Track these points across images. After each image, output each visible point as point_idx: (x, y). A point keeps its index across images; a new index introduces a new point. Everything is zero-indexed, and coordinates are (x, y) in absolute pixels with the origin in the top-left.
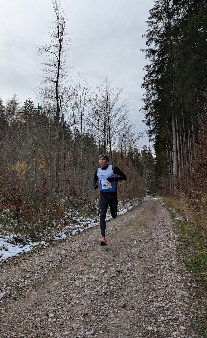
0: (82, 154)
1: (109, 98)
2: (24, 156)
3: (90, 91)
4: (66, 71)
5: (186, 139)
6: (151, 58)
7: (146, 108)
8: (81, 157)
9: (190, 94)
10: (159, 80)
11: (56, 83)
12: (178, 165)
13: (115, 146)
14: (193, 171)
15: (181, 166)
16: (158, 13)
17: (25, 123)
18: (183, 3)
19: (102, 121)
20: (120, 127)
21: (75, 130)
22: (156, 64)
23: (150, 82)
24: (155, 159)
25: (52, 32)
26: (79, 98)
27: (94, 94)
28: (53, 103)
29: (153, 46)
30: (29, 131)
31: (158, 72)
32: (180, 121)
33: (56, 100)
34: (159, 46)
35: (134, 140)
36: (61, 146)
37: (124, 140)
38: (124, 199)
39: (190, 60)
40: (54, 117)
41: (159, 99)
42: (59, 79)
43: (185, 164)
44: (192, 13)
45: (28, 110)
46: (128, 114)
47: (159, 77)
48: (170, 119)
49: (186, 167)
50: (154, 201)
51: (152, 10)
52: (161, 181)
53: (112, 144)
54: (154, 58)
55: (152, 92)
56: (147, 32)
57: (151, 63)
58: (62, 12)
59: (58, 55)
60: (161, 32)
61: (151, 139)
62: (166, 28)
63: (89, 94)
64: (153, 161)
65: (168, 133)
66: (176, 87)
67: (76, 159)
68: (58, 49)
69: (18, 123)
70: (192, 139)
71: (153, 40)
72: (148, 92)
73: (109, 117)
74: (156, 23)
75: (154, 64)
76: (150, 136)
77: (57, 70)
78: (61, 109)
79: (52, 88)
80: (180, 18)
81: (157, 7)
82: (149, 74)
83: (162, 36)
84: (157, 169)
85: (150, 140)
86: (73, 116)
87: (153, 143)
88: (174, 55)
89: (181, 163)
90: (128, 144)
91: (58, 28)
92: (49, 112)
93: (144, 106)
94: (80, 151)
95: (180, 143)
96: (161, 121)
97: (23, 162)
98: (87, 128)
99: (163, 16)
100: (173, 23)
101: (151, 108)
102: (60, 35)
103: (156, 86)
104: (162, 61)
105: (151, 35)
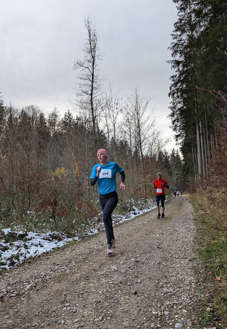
0: (116, 159)
3: (121, 102)
6: (176, 69)
7: (172, 115)
9: (212, 101)
10: (184, 89)
12: (202, 165)
13: (145, 151)
15: (205, 166)
16: (181, 26)
18: (204, 16)
20: (150, 133)
21: (109, 137)
22: (181, 74)
23: (176, 91)
24: (183, 160)
25: (85, 49)
27: (125, 104)
29: (178, 57)
31: (183, 82)
32: (204, 126)
34: (183, 57)
35: (162, 145)
37: (154, 144)
39: (211, 69)
41: (184, 106)
44: (213, 25)
45: (68, 122)
46: (157, 121)
47: (184, 86)
48: (194, 125)
51: (176, 23)
52: (188, 180)
54: (179, 68)
55: (178, 100)
56: (172, 44)
57: (176, 73)
60: (185, 44)
61: (178, 143)
62: (189, 41)
64: (181, 163)
65: (193, 137)
66: (199, 94)
70: (215, 143)
71: (177, 52)
72: (174, 100)
75: (179, 75)
76: (177, 140)
80: (201, 30)
81: (181, 20)
82: (174, 83)
83: (186, 47)
84: (184, 170)
85: (176, 144)
86: (107, 125)
87: (180, 146)
88: (197, 65)
89: (204, 164)
91: (91, 45)
93: (171, 113)
94: (114, 156)
95: (203, 145)
96: (187, 127)
97: (62, 168)
99: (186, 29)
100: (196, 35)
101: (177, 115)
102: (93, 51)
103: (181, 95)
104: (187, 71)
105: (175, 47)
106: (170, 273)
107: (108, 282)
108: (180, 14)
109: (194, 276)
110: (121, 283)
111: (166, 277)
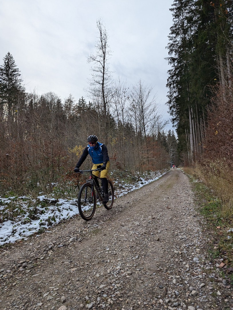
0: (124, 138)
1: (142, 95)
2: (81, 142)
3: (128, 91)
4: (109, 75)
5: (199, 124)
6: (172, 64)
7: (170, 102)
8: (124, 140)
9: (201, 91)
10: (179, 81)
11: (102, 85)
12: (193, 143)
13: (148, 132)
14: (204, 147)
15: (196, 144)
17: (80, 116)
19: (138, 113)
20: (151, 117)
21: (118, 120)
22: (176, 69)
23: (172, 83)
24: (177, 140)
25: (97, 45)
26: (120, 96)
27: (131, 92)
28: (100, 100)
29: (174, 55)
30: (83, 122)
31: (177, 75)
32: (195, 111)
33: (103, 98)
34: (178, 55)
35: (161, 126)
36: (108, 133)
37: (155, 126)
38: (156, 170)
39: (200, 65)
40: (102, 111)
41: (179, 95)
42: (105, 82)
43: (198, 142)
44: (201, 30)
45: (81, 106)
46: (157, 107)
47: (179, 78)
48: (187, 110)
49: (200, 144)
50: (177, 171)
51: (172, 27)
52: (182, 156)
53: (146, 130)
54: (174, 65)
55: (174, 90)
56: (169, 44)
57: (173, 68)
58: (104, 29)
59: (102, 63)
60: (179, 45)
62: (182, 41)
63: (128, 92)
64: (176, 142)
65: (186, 120)
66: (191, 86)
67: (120, 142)
68: (102, 59)
69: (74, 117)
70: (203, 123)
71: (173, 51)
72: (171, 90)
73: (143, 110)
74: (175, 37)
76: (174, 123)
77: (103, 75)
78: (107, 104)
79: (99, 89)
80: (192, 34)
81: (176, 25)
82: (171, 76)
83: (180, 47)
84: (179, 147)
85: (173, 126)
86: (117, 110)
87: (176, 128)
88: (189, 62)
89: (196, 142)
90: (157, 129)
91: (102, 42)
92: (98, 107)
93: (168, 100)
94: (123, 136)
95: (195, 127)
96: (181, 112)
97: (80, 146)
98: (127, 119)
99: (180, 32)
100: (188, 38)
101: (173, 102)
102: (103, 47)
103: (177, 86)
104: (180, 66)
105: (171, 47)
106: (181, 226)
107: (135, 233)
108: (175, 20)
109: (199, 227)
110: (145, 233)
111: (179, 228)
